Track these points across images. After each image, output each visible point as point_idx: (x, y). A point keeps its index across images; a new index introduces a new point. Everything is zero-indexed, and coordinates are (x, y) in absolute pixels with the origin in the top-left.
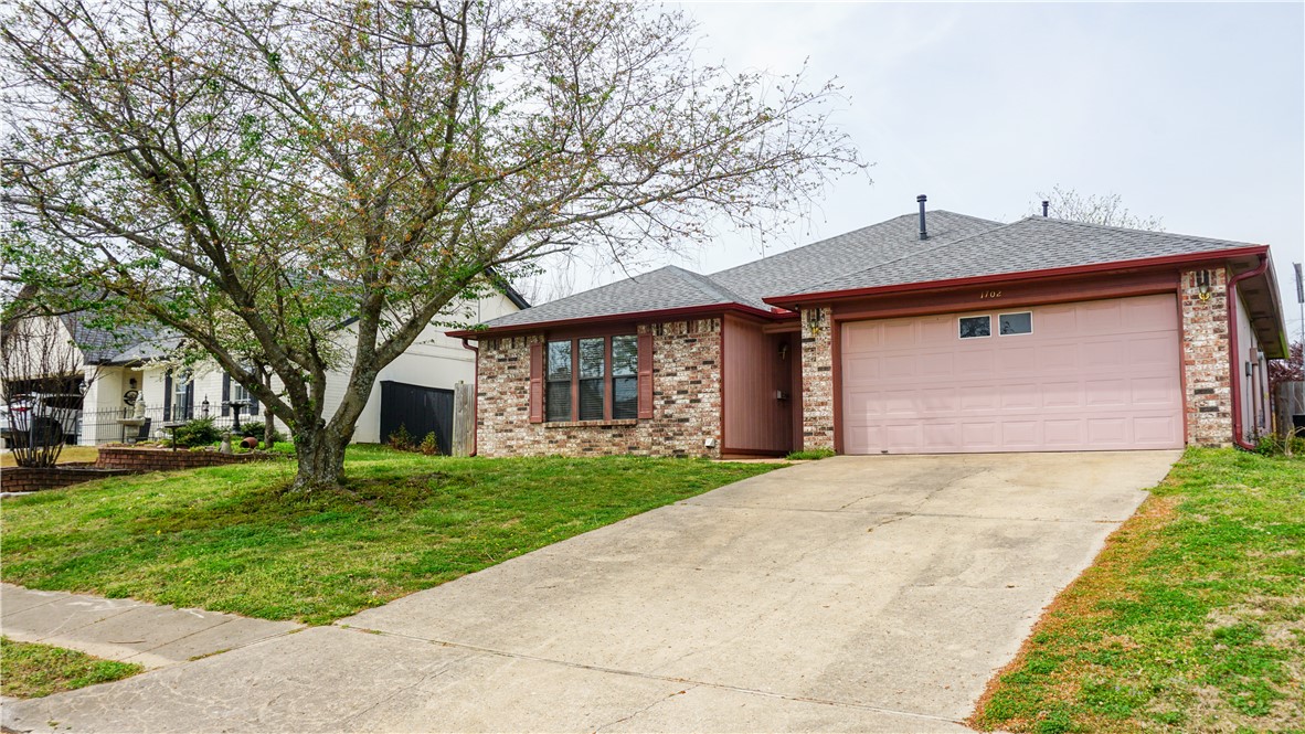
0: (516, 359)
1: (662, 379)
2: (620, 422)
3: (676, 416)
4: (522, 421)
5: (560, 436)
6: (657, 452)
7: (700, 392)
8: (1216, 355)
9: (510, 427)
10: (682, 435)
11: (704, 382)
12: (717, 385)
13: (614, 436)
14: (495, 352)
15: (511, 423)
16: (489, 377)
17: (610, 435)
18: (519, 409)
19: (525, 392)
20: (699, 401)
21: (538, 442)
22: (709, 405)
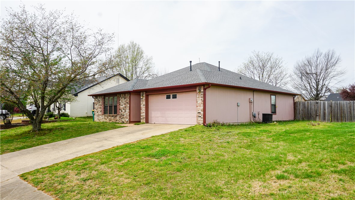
0: (100, 101)
1: (121, 106)
2: (114, 115)
3: (123, 114)
4: (101, 114)
5: (106, 118)
6: (120, 122)
7: (126, 109)
8: (201, 105)
9: (99, 115)
10: (123, 118)
11: (127, 107)
12: (128, 108)
14: (97, 99)
17: (113, 118)
18: (100, 112)
19: (101, 108)
20: (126, 111)
21: (103, 119)
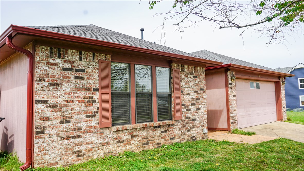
0: (83, 71)
1: (184, 96)
2: (161, 123)
3: (192, 118)
4: (91, 127)
5: (126, 137)
6: (184, 139)
7: (200, 105)
10: (194, 128)
11: (201, 99)
12: (206, 101)
13: (162, 132)
14: (58, 61)
15: (80, 129)
16: (51, 85)
17: (159, 132)
18: (88, 116)
19: (94, 101)
20: (200, 109)
21: (108, 143)
22: (203, 112)
